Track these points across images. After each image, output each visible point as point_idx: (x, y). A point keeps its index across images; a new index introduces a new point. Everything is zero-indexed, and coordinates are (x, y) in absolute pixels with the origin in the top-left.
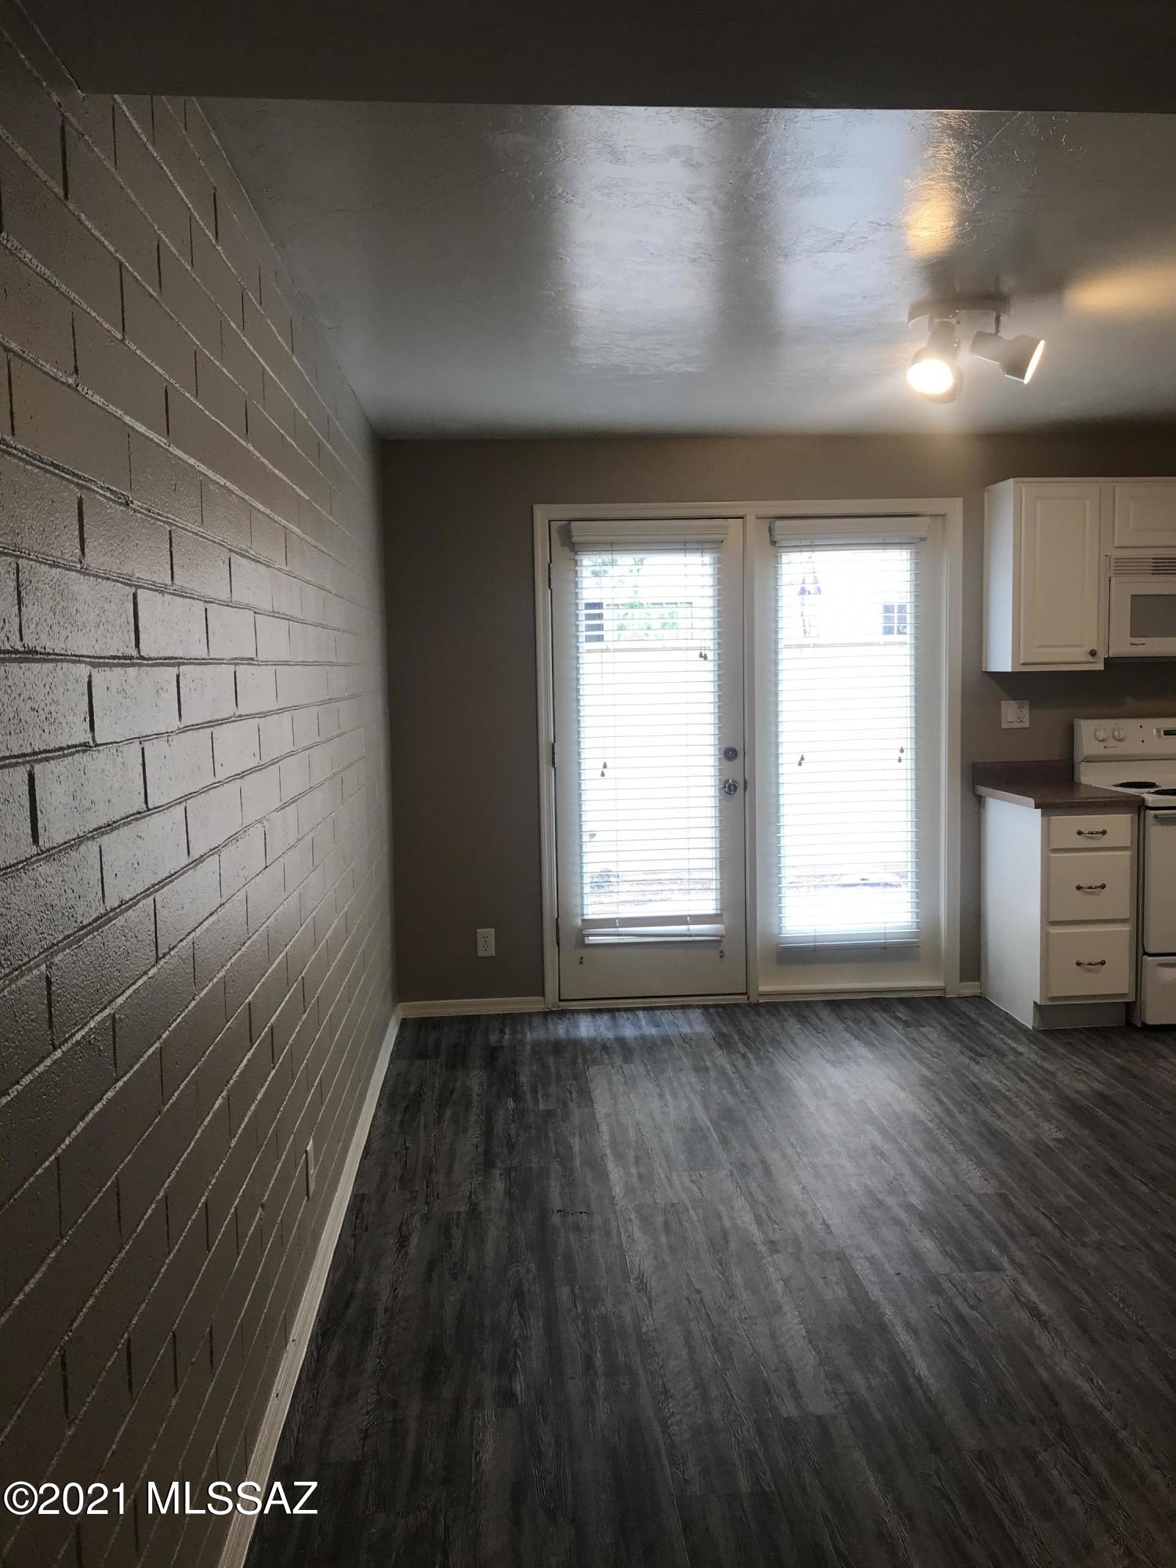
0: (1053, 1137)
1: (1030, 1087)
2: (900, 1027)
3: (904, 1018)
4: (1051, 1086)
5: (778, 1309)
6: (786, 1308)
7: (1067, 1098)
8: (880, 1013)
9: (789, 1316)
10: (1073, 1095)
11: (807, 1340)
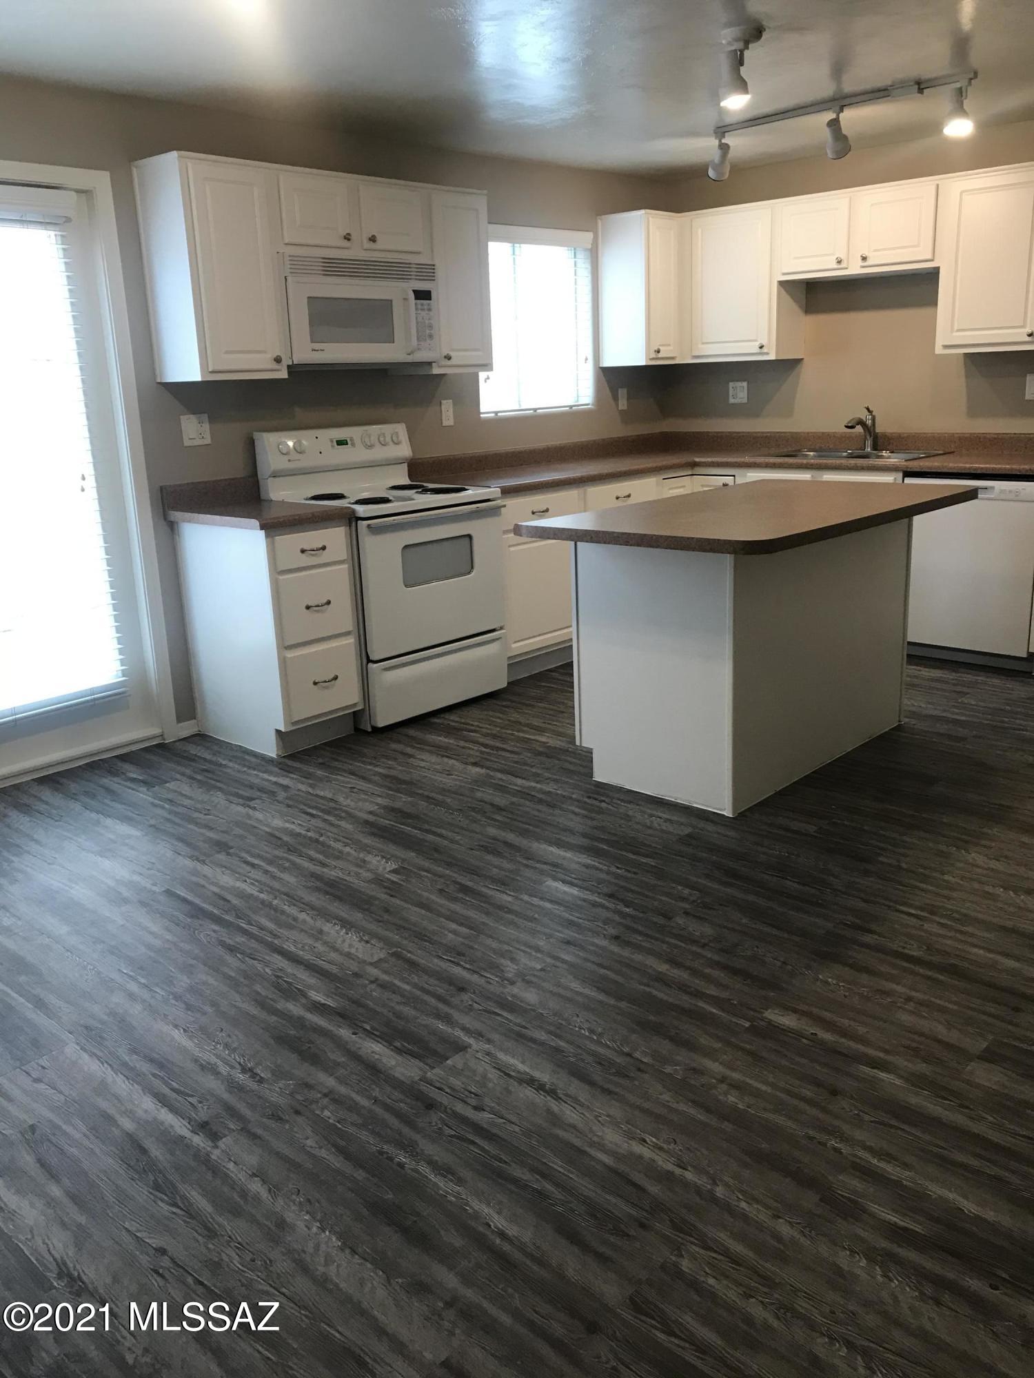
0: (388, 869)
1: (325, 820)
2: (144, 789)
3: (141, 778)
4: (343, 814)
5: (282, 1224)
6: (290, 1217)
7: (367, 822)
8: (110, 778)
9: (301, 1225)
10: (371, 818)
11: (347, 1251)
